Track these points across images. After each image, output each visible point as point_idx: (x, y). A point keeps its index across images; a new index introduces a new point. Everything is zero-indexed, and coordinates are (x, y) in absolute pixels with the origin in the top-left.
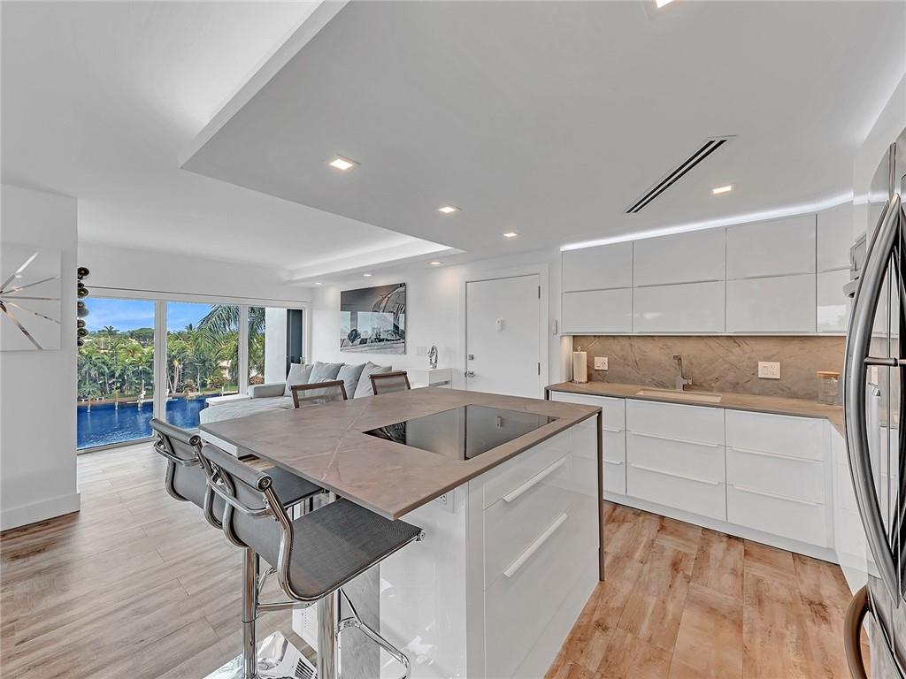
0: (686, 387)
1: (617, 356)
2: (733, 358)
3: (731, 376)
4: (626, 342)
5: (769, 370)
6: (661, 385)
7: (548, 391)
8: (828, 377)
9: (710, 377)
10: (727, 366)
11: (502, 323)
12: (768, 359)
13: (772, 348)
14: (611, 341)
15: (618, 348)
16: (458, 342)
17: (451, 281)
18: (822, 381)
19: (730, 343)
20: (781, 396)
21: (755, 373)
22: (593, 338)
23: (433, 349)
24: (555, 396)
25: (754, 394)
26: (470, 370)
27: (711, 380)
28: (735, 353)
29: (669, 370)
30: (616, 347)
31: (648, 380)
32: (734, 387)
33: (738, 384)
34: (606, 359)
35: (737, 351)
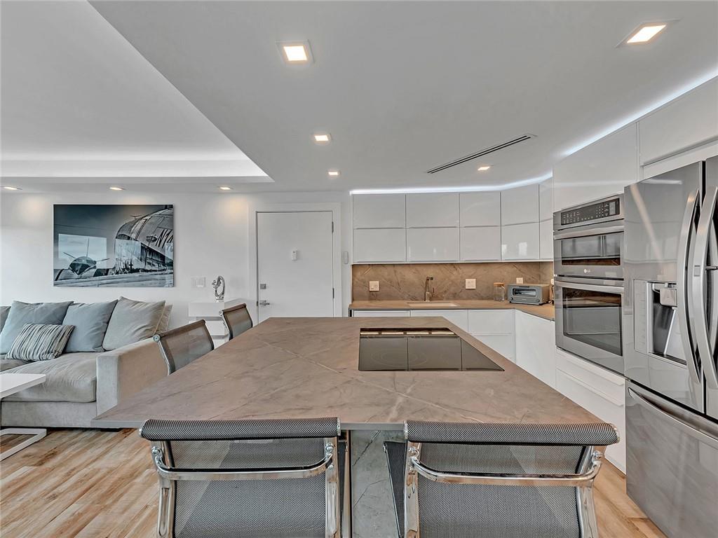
0: (431, 299)
1: (385, 279)
2: (453, 278)
3: (452, 289)
4: (391, 269)
5: (471, 284)
6: (414, 299)
7: (351, 311)
8: (500, 286)
9: (441, 291)
10: (450, 283)
11: (297, 253)
12: (470, 277)
13: (471, 270)
14: (382, 268)
15: (386, 273)
16: (247, 271)
17: (237, 209)
18: (496, 288)
19: (452, 268)
20: (476, 299)
21: (464, 286)
22: (368, 266)
23: (219, 279)
24: (356, 314)
25: (464, 299)
26: (262, 299)
27: (442, 293)
28: (455, 274)
29: (419, 288)
30: (385, 272)
31: (406, 296)
32: (454, 297)
33: (456, 294)
34: (378, 282)
35: (455, 273)
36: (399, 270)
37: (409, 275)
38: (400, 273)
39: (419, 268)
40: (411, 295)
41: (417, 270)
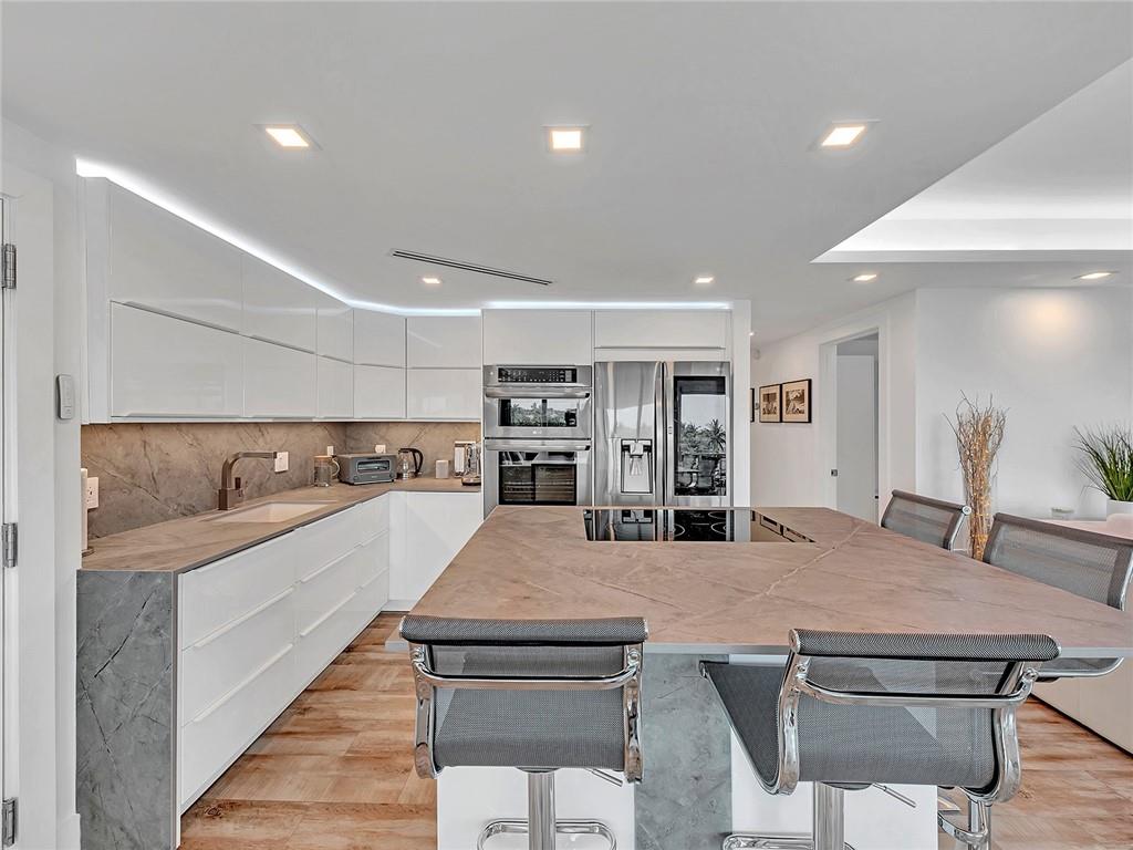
1: (118, 468)
3: (257, 477)
4: (134, 437)
5: (282, 461)
13: (283, 435)
15: (120, 451)
25: (273, 493)
28: (260, 446)
30: (119, 449)
32: (259, 490)
33: (262, 484)
34: (95, 481)
35: (261, 441)
36: (155, 437)
37: (179, 451)
38: (159, 447)
39: (201, 434)
40: (183, 502)
41: (197, 440)
